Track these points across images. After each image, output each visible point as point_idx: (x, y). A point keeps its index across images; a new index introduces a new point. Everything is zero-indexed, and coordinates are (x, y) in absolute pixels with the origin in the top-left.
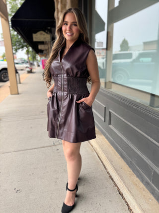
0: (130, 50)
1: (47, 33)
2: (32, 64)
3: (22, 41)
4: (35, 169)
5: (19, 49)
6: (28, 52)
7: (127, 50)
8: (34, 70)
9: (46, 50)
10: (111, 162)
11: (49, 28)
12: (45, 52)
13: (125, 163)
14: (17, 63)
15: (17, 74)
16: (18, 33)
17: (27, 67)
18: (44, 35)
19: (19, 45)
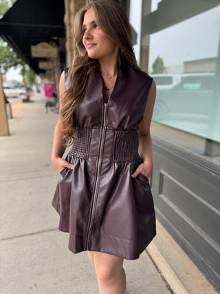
0: (166, 73)
1: (52, 45)
2: (29, 89)
3: (15, 56)
4: (39, 274)
5: (10, 67)
6: (23, 72)
7: (162, 73)
8: (32, 98)
9: (50, 70)
10: (168, 260)
11: (55, 38)
12: (48, 72)
13: (191, 262)
14: (7, 88)
15: (7, 105)
16: (8, 45)
17: (22, 94)
18: (48, 48)
19: (11, 61)
